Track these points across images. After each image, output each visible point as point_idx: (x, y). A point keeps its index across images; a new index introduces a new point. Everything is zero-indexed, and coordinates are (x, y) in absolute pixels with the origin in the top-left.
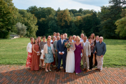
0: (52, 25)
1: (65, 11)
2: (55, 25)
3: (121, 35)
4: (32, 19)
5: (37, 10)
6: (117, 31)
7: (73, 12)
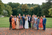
0: (19, 11)
1: (25, 4)
2: (21, 11)
3: (51, 16)
4: (10, 8)
5: (12, 4)
6: (49, 14)
7: (29, 5)
